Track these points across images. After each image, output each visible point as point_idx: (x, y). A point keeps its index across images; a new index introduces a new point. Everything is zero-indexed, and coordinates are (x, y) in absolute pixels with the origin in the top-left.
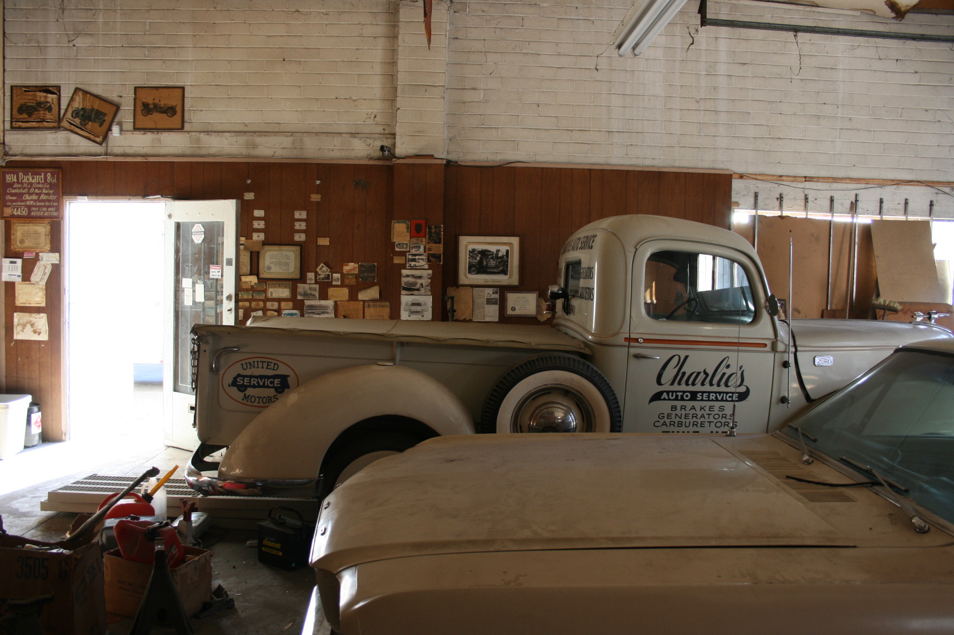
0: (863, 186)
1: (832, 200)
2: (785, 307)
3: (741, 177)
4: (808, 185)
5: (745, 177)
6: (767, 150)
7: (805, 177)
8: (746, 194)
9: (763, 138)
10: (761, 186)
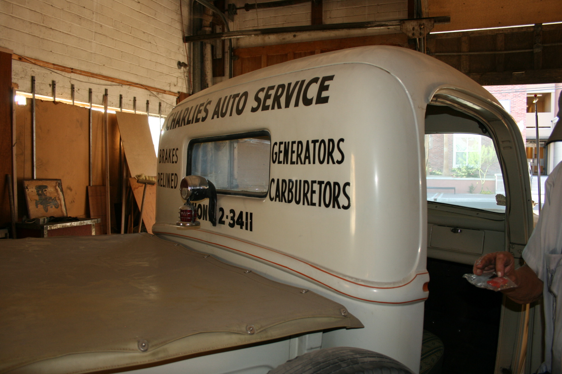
0: (109, 83)
1: (90, 92)
2: (61, 186)
3: (21, 59)
4: (73, 75)
5: (23, 60)
6: (41, 37)
7: (72, 69)
8: (23, 76)
9: (38, 25)
10: (37, 71)
